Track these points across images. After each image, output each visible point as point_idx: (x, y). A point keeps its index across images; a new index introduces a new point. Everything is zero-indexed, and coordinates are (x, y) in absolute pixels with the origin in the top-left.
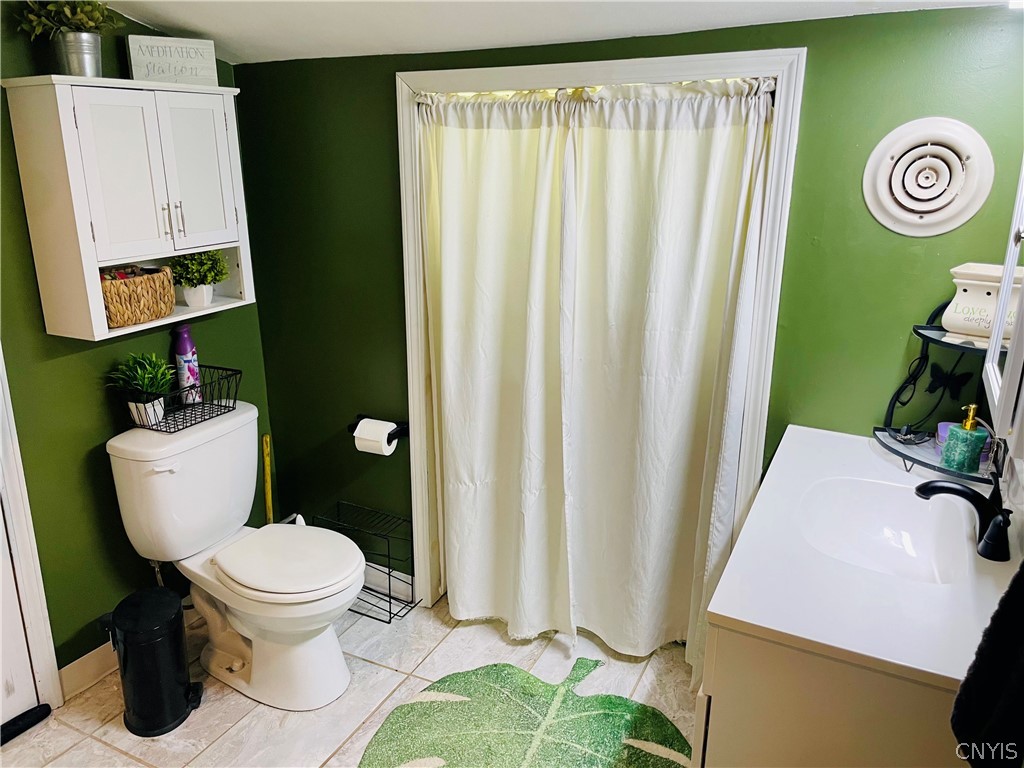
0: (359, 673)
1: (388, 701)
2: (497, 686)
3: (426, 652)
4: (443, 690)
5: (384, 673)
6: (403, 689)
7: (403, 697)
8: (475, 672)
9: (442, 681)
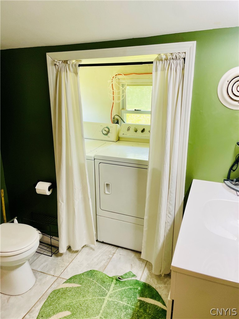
0: (39, 278)
1: (50, 289)
2: (91, 279)
3: (65, 267)
4: (71, 283)
5: (49, 277)
6: (56, 283)
7: (55, 287)
8: (83, 274)
9: (71, 279)
